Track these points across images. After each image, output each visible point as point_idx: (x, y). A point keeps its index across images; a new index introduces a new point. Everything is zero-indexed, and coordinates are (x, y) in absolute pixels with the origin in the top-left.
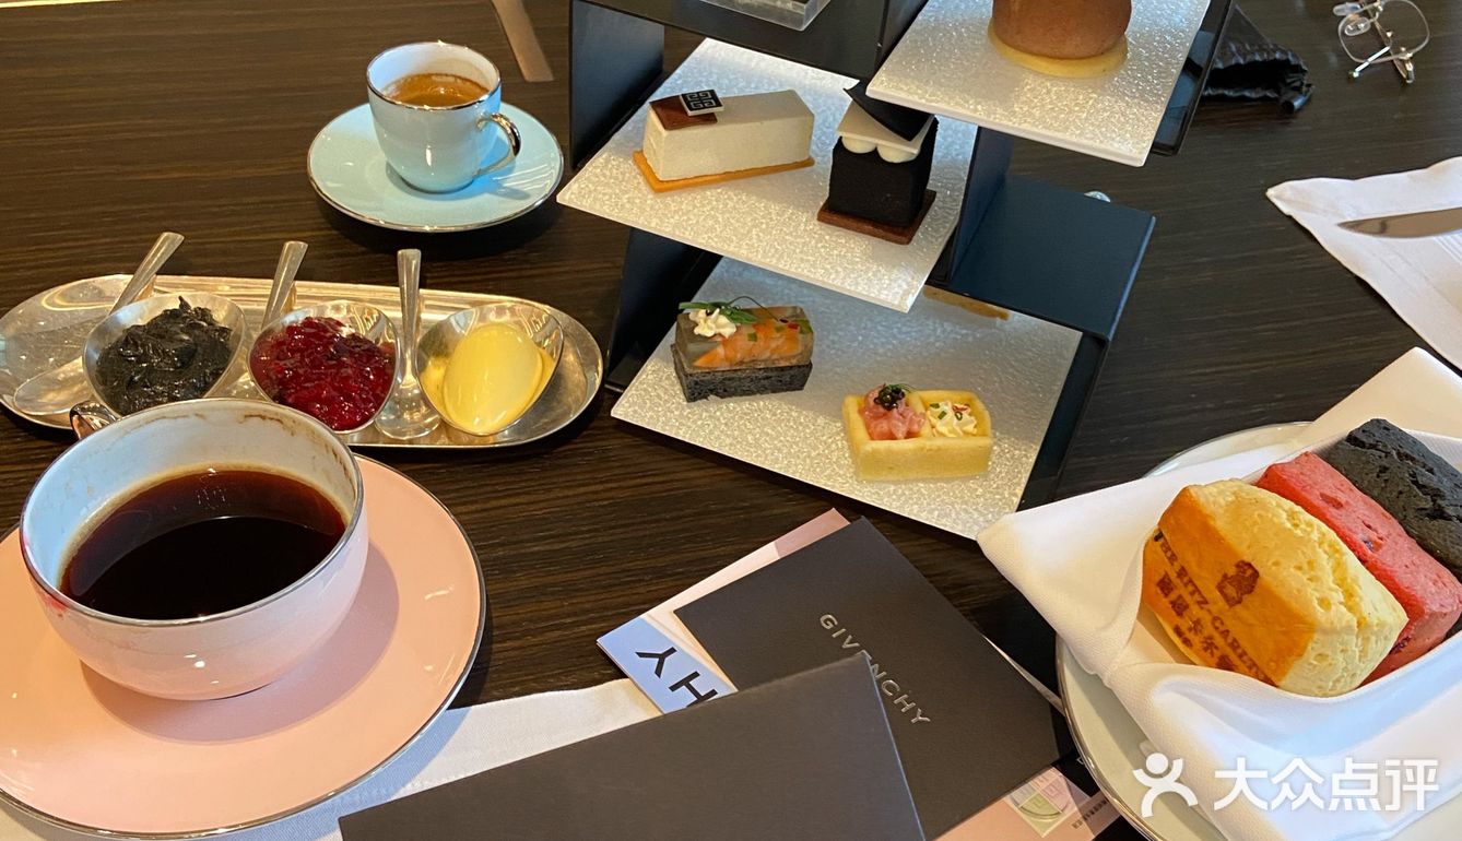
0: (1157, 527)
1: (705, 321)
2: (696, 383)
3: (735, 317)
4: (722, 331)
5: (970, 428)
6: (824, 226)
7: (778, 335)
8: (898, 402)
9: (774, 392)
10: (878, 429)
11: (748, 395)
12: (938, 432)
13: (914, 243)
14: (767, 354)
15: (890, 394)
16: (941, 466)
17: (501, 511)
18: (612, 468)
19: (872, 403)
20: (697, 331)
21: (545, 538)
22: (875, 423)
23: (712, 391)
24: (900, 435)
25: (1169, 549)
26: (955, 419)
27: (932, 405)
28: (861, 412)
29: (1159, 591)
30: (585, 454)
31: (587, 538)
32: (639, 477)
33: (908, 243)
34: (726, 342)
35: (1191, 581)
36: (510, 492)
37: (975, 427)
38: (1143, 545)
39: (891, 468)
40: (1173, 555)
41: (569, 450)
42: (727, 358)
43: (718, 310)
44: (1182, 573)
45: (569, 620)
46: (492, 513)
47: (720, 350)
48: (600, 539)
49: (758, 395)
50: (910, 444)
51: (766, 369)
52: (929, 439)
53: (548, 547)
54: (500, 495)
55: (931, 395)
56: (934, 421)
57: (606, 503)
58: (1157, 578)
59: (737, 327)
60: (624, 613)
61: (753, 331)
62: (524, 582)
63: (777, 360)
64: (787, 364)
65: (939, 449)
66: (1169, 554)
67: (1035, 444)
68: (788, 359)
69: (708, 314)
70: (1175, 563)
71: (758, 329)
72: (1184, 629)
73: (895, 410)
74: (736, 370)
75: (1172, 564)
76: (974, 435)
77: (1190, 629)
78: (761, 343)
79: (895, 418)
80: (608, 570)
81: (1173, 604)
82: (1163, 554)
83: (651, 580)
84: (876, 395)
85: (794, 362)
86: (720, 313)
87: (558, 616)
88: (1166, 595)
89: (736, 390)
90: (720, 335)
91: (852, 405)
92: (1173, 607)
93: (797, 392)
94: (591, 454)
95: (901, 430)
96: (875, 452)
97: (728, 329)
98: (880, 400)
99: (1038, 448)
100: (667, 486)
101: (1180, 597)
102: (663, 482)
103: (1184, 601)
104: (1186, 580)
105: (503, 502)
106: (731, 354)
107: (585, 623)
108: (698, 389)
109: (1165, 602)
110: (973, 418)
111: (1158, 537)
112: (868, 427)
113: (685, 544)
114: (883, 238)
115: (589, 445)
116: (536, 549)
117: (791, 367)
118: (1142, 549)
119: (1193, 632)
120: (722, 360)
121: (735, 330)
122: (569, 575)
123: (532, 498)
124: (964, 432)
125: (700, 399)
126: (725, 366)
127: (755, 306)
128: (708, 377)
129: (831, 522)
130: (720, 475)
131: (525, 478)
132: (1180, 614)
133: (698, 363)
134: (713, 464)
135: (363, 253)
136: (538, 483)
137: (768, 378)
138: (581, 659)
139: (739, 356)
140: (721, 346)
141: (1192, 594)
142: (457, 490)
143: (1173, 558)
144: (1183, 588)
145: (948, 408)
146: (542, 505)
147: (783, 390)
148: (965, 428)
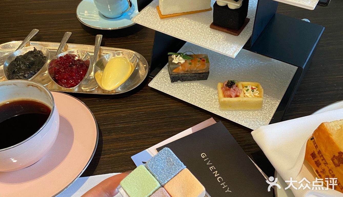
0: (312, 135)
1: (176, 59)
2: (173, 77)
3: (184, 57)
4: (181, 62)
5: (257, 94)
6: (212, 30)
7: (199, 63)
8: (233, 86)
9: (198, 80)
10: (227, 94)
11: (190, 81)
12: (246, 95)
13: (240, 36)
14: (196, 69)
15: (230, 83)
16: (246, 106)
17: (112, 114)
18: (147, 102)
19: (225, 86)
20: (173, 61)
21: (123, 123)
22: (226, 92)
23: (179, 80)
24: (233, 96)
25: (315, 143)
26: (252, 92)
27: (245, 87)
28: (222, 88)
29: (311, 157)
30: (140, 97)
31: (135, 123)
32: (155, 105)
33: (238, 35)
34: (182, 65)
35: (322, 156)
36: (116, 108)
37: (259, 94)
38: (307, 141)
39: (230, 106)
40: (317, 145)
41: (136, 96)
42: (183, 70)
43: (179, 55)
44: (319, 152)
45: (125, 149)
46: (109, 114)
47: (180, 67)
48: (139, 124)
49: (193, 81)
50: (236, 99)
51: (195, 74)
52: (243, 98)
53: (123, 126)
54: (113, 109)
55: (245, 83)
56: (245, 92)
57: (143, 112)
58: (311, 153)
59: (185, 61)
60: (142, 148)
61: (190, 62)
62: (114, 136)
63: (199, 71)
64: (202, 72)
65: (245, 101)
66: (315, 145)
67: (279, 99)
68: (202, 70)
69: (176, 56)
70: (317, 149)
71: (192, 61)
72: (319, 171)
73: (232, 88)
74: (185, 74)
75: (316, 149)
76: (258, 97)
77: (321, 172)
78: (193, 65)
79: (232, 91)
80: (140, 134)
81: (316, 162)
82: (313, 145)
83: (152, 138)
84: (226, 83)
85: (204, 71)
86: (180, 56)
87: (122, 148)
88: (314, 159)
89: (186, 79)
90: (180, 63)
91: (220, 85)
92: (316, 163)
93: (205, 80)
94: (142, 97)
95: (234, 94)
96: (224, 101)
97: (182, 61)
98: (227, 85)
99: (280, 101)
100: (162, 108)
101: (318, 160)
102: (161, 107)
103: (319, 162)
104: (320, 155)
105: (113, 111)
106: (184, 69)
107: (129, 150)
108: (174, 79)
109: (313, 161)
110: (258, 91)
111: (312, 139)
112: (224, 93)
113: (164, 127)
114: (230, 33)
115: (142, 94)
116: (120, 126)
117: (202, 73)
118: (306, 142)
119: (322, 173)
120: (181, 70)
121: (184, 61)
122: (128, 135)
123: (123, 110)
124: (255, 96)
125: (175, 82)
126: (182, 72)
127: (192, 54)
128: (177, 75)
129: (210, 122)
130: (179, 105)
131: (121, 104)
132: (318, 166)
133: (174, 71)
134: (177, 102)
135: (89, 35)
136: (125, 105)
137: (195, 76)
138: (126, 162)
139: (186, 69)
140: (181, 66)
141: (322, 160)
142: (100, 107)
143: (316, 147)
144: (319, 158)
145: (249, 88)
146: (124, 112)
147: (200, 80)
148: (255, 95)
